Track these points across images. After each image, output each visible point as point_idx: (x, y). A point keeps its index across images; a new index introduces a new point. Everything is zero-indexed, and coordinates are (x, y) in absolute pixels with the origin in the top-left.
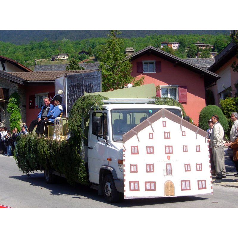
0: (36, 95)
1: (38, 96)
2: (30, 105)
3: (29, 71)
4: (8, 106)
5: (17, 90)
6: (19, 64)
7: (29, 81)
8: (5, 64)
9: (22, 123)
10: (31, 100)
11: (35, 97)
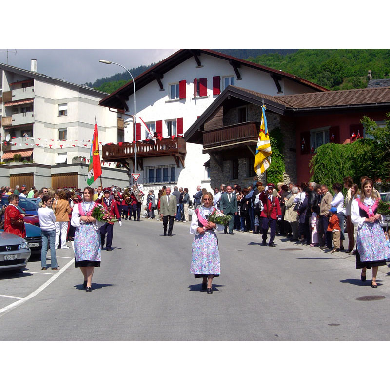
0: (312, 131)
1: (314, 132)
2: (303, 148)
3: (320, 91)
5: (279, 125)
6: (302, 81)
7: (295, 108)
8: (281, 83)
9: (288, 178)
10: (303, 140)
11: (310, 135)
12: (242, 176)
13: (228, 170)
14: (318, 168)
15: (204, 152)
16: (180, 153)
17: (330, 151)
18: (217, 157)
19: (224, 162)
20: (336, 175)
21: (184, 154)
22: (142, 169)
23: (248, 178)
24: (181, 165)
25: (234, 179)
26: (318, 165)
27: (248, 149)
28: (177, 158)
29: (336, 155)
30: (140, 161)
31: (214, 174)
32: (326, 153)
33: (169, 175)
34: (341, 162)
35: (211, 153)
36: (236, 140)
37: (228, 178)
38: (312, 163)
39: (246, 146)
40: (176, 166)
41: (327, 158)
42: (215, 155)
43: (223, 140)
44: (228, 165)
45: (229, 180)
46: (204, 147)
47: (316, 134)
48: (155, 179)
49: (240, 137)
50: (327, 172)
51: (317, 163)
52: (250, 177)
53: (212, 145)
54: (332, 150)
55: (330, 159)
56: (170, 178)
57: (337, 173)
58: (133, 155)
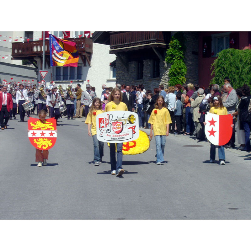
0: (213, 36)
2: (204, 51)
4: (167, 53)
10: (205, 44)
11: (212, 40)
12: (146, 76)
13: (133, 70)
14: (219, 71)
15: (111, 52)
16: (87, 53)
17: (230, 55)
18: (123, 58)
19: (129, 62)
20: (235, 79)
21: (90, 54)
22: (49, 67)
23: (152, 79)
24: (87, 64)
25: (138, 79)
26: (219, 69)
27: (153, 51)
28: (83, 57)
29: (236, 60)
30: (48, 60)
31: (120, 74)
32: (227, 58)
33: (76, 73)
34: (240, 66)
35: (117, 53)
36: (142, 42)
37: (133, 78)
38: (213, 66)
39: (151, 48)
40: (83, 65)
41: (228, 62)
42: (121, 55)
43: (129, 42)
44: (133, 65)
45: (134, 79)
46: (111, 48)
47: (217, 39)
48: (62, 77)
49: (146, 39)
50: (227, 75)
51: (218, 67)
52: (154, 77)
53: (118, 46)
54: (232, 55)
55: (231, 64)
56: (76, 77)
57: (236, 77)
58: (41, 53)
